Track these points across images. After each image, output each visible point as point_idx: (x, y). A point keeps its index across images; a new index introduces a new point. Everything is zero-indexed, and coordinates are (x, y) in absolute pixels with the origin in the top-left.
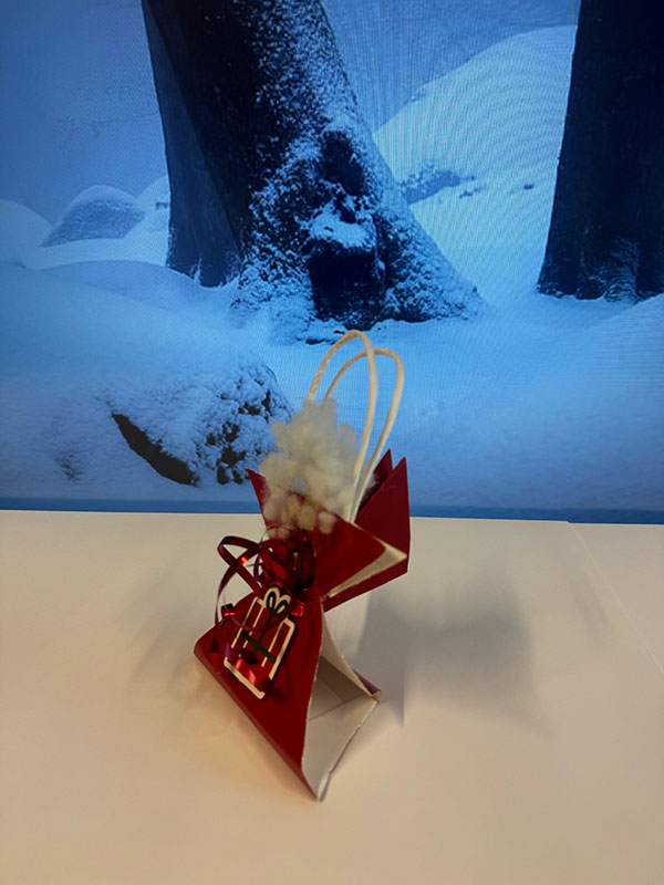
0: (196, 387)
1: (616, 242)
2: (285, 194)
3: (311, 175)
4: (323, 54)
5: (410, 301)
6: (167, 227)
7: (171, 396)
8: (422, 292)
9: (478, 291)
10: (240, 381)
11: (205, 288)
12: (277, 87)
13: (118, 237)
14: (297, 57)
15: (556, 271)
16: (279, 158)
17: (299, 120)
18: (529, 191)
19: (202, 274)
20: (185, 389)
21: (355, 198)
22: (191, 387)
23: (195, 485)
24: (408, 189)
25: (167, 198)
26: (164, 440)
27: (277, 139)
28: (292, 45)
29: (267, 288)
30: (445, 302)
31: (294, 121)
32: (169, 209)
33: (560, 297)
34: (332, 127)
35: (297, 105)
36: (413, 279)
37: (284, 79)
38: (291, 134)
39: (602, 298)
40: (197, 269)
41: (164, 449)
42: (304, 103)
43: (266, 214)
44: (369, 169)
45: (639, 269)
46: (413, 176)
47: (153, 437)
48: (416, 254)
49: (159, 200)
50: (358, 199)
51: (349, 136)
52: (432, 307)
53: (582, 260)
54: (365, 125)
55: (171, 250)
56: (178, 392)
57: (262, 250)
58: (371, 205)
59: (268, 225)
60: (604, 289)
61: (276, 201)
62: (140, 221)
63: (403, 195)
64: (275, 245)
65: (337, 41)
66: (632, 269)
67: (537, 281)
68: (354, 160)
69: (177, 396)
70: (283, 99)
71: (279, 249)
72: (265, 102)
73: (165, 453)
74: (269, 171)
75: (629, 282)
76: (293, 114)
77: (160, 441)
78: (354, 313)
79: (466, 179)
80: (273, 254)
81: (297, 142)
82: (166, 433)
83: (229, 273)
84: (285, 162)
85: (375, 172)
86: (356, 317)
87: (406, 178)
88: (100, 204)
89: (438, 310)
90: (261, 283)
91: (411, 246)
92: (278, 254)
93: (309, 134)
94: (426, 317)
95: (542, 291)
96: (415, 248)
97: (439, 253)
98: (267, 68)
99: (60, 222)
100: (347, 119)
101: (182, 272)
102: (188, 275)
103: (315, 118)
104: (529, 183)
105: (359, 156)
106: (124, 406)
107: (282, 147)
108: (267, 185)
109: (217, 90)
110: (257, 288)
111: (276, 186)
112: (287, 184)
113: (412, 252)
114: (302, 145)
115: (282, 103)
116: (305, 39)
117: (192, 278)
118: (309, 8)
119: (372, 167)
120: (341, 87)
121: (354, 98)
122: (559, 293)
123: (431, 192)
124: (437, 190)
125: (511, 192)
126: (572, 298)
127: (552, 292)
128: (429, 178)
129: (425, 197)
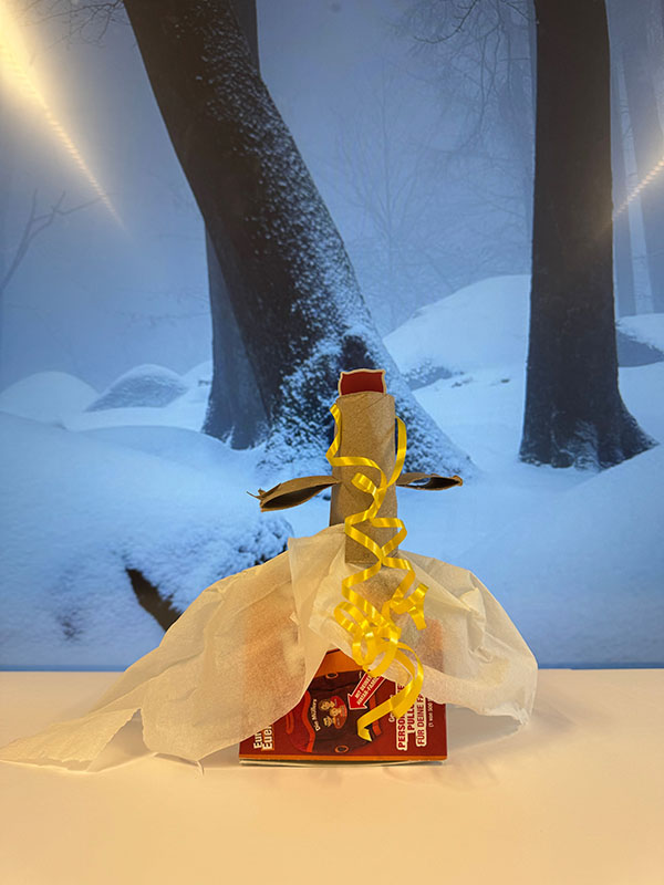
0: (215, 540)
1: (578, 424)
2: (311, 379)
3: (332, 366)
4: (346, 282)
5: (415, 465)
6: (207, 400)
7: (189, 549)
8: (424, 458)
9: (472, 459)
10: (259, 534)
11: (235, 451)
12: (309, 302)
13: (161, 406)
14: (325, 283)
15: (532, 445)
16: (307, 352)
17: (325, 326)
18: (506, 384)
19: (233, 439)
20: (204, 543)
22: (210, 540)
24: (411, 380)
25: (209, 377)
27: (306, 338)
28: (322, 275)
29: (291, 451)
30: (444, 467)
31: (321, 326)
32: (210, 386)
33: (538, 465)
34: (349, 333)
35: (324, 315)
36: (416, 447)
37: (314, 297)
38: (317, 335)
39: (572, 467)
40: (228, 435)
41: (174, 605)
42: (329, 314)
43: (294, 393)
45: (599, 445)
46: (415, 370)
47: (164, 592)
48: (419, 428)
49: (203, 379)
51: (363, 339)
53: (553, 437)
54: (377, 332)
55: (209, 419)
56: (197, 545)
57: (289, 421)
59: (295, 401)
60: (573, 460)
61: (303, 384)
62: (182, 394)
63: (407, 383)
64: (300, 417)
65: (356, 275)
66: (593, 445)
67: (518, 452)
68: (368, 357)
69: (195, 549)
70: (313, 310)
71: (304, 420)
72: (298, 312)
74: (298, 361)
75: (592, 455)
76: (321, 322)
77: (171, 596)
79: (456, 373)
80: (297, 424)
81: (322, 341)
83: (258, 439)
84: (312, 355)
87: (408, 371)
88: (147, 379)
90: (286, 447)
91: (414, 422)
92: (302, 424)
93: (333, 336)
95: (523, 460)
96: (417, 424)
97: (437, 428)
98: (302, 288)
99: (107, 392)
100: (363, 327)
101: (215, 436)
102: (220, 439)
103: (337, 325)
104: (505, 378)
105: (372, 354)
106: (140, 560)
107: (310, 344)
108: (296, 371)
109: (260, 300)
110: (282, 451)
111: (304, 373)
112: (314, 371)
113: (414, 426)
114: (327, 344)
115: (312, 313)
116: (332, 271)
117: (224, 442)
118: (336, 251)
119: (382, 362)
120: (359, 305)
121: (369, 313)
122: (537, 462)
123: (428, 383)
124: (434, 381)
125: (493, 385)
126: (548, 466)
127: (531, 462)
128: (427, 372)
129: (423, 385)
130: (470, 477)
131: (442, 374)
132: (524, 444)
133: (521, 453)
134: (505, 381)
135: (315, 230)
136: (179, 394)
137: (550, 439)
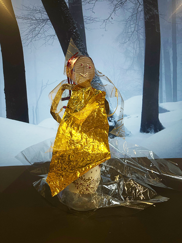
1: (151, 125)
9: (131, 132)
15: (142, 129)
45: (154, 129)
60: (149, 132)
126: (145, 133)
130: (131, 136)
131: (125, 116)
133: (140, 131)
134: (137, 117)
137: (145, 128)
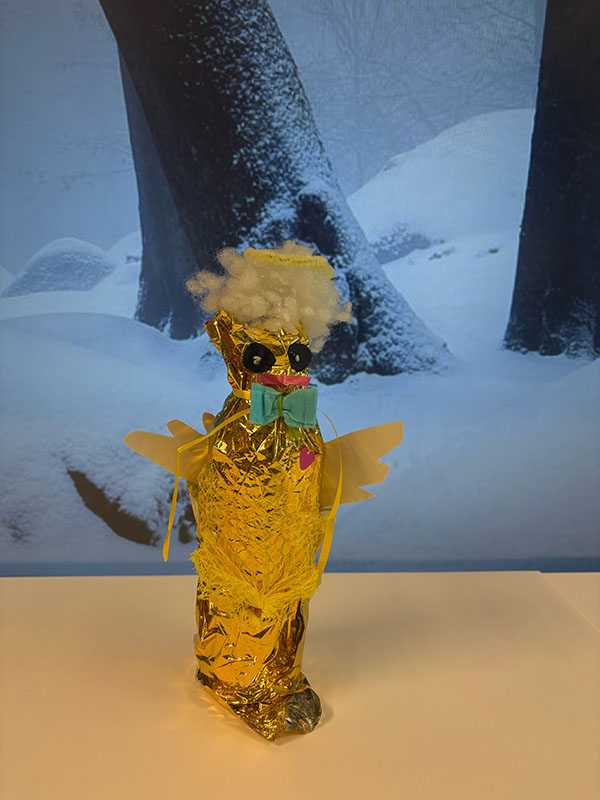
1: (575, 303)
3: (286, 234)
4: (300, 123)
5: (383, 355)
6: (138, 280)
8: (393, 346)
9: (448, 347)
11: (175, 341)
12: (255, 151)
13: (84, 289)
14: (275, 125)
15: (520, 329)
16: (254, 218)
17: (275, 183)
18: (494, 255)
19: (172, 327)
21: (329, 257)
23: (154, 545)
24: (380, 250)
25: (138, 252)
26: (123, 497)
27: (253, 199)
28: (270, 113)
30: (416, 357)
31: (270, 183)
32: (140, 263)
33: (524, 353)
34: (305, 191)
35: (273, 169)
36: (385, 334)
37: (261, 144)
38: (267, 195)
39: (563, 355)
40: (167, 322)
41: (123, 507)
42: (280, 167)
44: (343, 231)
45: (596, 329)
46: (386, 238)
47: (111, 494)
48: (388, 311)
49: (131, 254)
50: (332, 259)
51: (323, 199)
52: (404, 361)
53: (544, 319)
54: (339, 189)
55: (141, 303)
58: (344, 265)
60: (564, 346)
62: (109, 274)
63: (376, 256)
65: (314, 113)
66: (590, 328)
67: (503, 338)
68: (329, 222)
70: (260, 162)
72: (242, 164)
73: (123, 512)
74: (244, 229)
75: (588, 340)
76: (270, 177)
77: (118, 499)
78: (327, 367)
79: (435, 242)
81: (272, 203)
82: (125, 490)
83: (200, 326)
84: (260, 221)
85: (347, 233)
86: (329, 370)
87: (378, 240)
88: (67, 256)
89: (410, 364)
91: (383, 304)
93: (285, 196)
94: (398, 371)
95: (508, 347)
96: (387, 306)
97: (410, 310)
98: (245, 133)
99: (21, 274)
100: (323, 183)
101: (151, 325)
102: (157, 327)
103: (291, 181)
104: (493, 247)
105: (333, 218)
106: (81, 463)
107: (258, 206)
108: (242, 242)
109: (194, 151)
111: (251, 244)
112: (263, 242)
113: (383, 309)
114: (278, 206)
115: (258, 166)
116: (282, 108)
117: (162, 331)
118: (287, 80)
119: (345, 228)
120: (317, 153)
121: (330, 164)
122: (523, 349)
123: (402, 254)
124: (408, 252)
125: (479, 256)
126: (536, 354)
127: (517, 349)
128: (400, 240)
129: (396, 258)
130: (446, 368)
131: (418, 242)
132: (511, 328)
133: (506, 339)
134: (494, 251)
135: (260, 50)
136: (105, 274)
137: (541, 320)
